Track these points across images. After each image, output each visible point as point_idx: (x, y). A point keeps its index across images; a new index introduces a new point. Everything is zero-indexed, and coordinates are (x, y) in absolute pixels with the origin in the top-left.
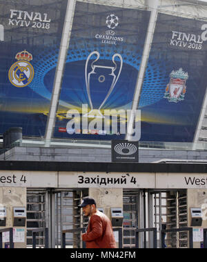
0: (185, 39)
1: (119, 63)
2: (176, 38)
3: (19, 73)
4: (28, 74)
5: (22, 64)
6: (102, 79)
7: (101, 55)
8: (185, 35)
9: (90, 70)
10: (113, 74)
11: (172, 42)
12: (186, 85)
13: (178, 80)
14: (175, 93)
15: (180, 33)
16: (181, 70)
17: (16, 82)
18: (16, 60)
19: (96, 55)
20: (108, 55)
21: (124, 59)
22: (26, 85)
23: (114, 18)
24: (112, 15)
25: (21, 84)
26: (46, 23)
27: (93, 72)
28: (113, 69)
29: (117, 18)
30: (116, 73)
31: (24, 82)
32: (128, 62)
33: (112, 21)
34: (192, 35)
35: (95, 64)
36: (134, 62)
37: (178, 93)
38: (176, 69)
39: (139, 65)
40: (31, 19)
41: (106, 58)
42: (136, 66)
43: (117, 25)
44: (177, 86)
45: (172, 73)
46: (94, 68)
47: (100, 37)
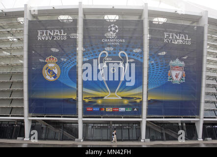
1: (125, 58)
3: (49, 71)
5: (51, 65)
6: (113, 71)
7: (109, 53)
13: (177, 67)
14: (177, 76)
17: (49, 77)
18: (46, 63)
19: (105, 54)
21: (129, 54)
22: (56, 79)
24: (112, 25)
25: (52, 79)
26: (63, 36)
28: (121, 62)
29: (117, 26)
30: (124, 65)
31: (54, 77)
33: (113, 29)
35: (106, 60)
36: (138, 56)
39: (142, 58)
40: (52, 34)
41: (114, 55)
43: (117, 31)
44: (178, 72)
45: (172, 62)
46: (105, 63)
47: (106, 40)
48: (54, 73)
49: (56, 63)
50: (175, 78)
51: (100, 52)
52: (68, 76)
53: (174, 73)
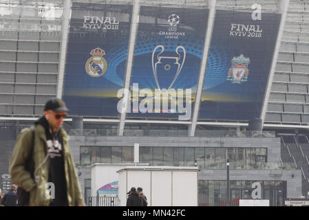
0: (244, 29)
1: (182, 54)
2: (235, 30)
3: (94, 65)
4: (102, 66)
5: (96, 59)
6: (167, 67)
7: (166, 48)
8: (243, 26)
9: (156, 60)
10: (177, 63)
11: (231, 33)
12: (248, 68)
13: (240, 65)
14: (238, 75)
15: (239, 25)
16: (242, 56)
17: (92, 73)
18: (91, 56)
19: (161, 48)
20: (172, 48)
21: (187, 50)
22: (101, 75)
23: (175, 17)
24: (173, 15)
25: (97, 74)
26: (115, 25)
27: (159, 62)
28: (177, 59)
29: (178, 17)
30: (180, 62)
31: (99, 73)
32: (190, 53)
33: (174, 19)
34: (251, 26)
35: (161, 55)
36: (197, 52)
37: (241, 75)
38: (237, 55)
39: (201, 54)
40: (102, 22)
41: (170, 50)
42: (198, 55)
43: (178, 22)
44: (240, 70)
45: (234, 59)
46: (160, 58)
47: (164, 33)
48: (99, 68)
49: (104, 56)
50: (235, 77)
51: (155, 46)
52: (115, 72)
53: (235, 71)
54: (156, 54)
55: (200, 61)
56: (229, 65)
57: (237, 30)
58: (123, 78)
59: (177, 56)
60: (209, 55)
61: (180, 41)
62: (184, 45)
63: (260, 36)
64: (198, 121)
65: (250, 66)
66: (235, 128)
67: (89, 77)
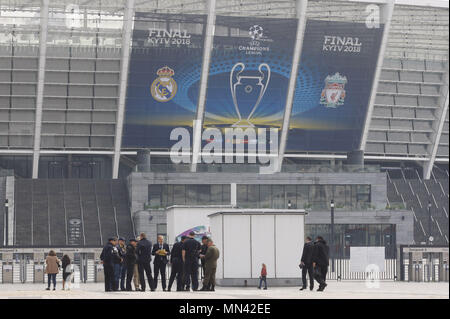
0: (340, 42)
1: (266, 73)
2: (329, 43)
3: (161, 88)
4: (170, 88)
5: (164, 80)
6: (249, 89)
7: (247, 66)
8: (339, 39)
9: (235, 81)
10: (260, 84)
11: (325, 47)
12: (345, 89)
13: (335, 85)
14: (333, 98)
15: (334, 38)
16: (337, 75)
17: (159, 97)
19: (241, 66)
20: (253, 66)
21: (272, 68)
23: (258, 28)
24: (255, 26)
25: (165, 98)
26: (186, 39)
27: (238, 83)
28: (260, 79)
29: (261, 29)
30: (264, 82)
31: (167, 96)
32: (276, 71)
33: (256, 32)
34: (349, 39)
35: (241, 74)
36: (283, 71)
37: (337, 98)
38: (332, 73)
39: (289, 73)
40: (170, 36)
41: (252, 69)
42: (286, 74)
43: (261, 35)
44: (335, 91)
45: (328, 78)
46: (239, 78)
47: (244, 48)
48: (167, 91)
49: (173, 76)
50: (329, 99)
51: (234, 63)
52: (186, 95)
53: (329, 93)
54: (235, 73)
55: (287, 81)
56: (322, 85)
57: (331, 43)
58: (196, 102)
59: (260, 75)
60: (298, 74)
61: (264, 57)
62: (268, 62)
63: (359, 50)
64: (286, 153)
65: (347, 87)
66: (329, 161)
67: (156, 101)
